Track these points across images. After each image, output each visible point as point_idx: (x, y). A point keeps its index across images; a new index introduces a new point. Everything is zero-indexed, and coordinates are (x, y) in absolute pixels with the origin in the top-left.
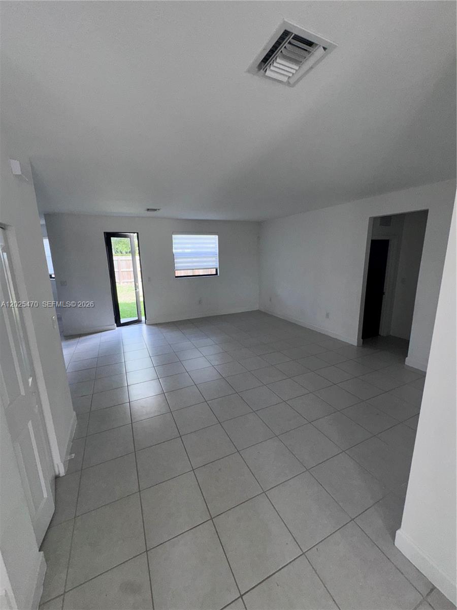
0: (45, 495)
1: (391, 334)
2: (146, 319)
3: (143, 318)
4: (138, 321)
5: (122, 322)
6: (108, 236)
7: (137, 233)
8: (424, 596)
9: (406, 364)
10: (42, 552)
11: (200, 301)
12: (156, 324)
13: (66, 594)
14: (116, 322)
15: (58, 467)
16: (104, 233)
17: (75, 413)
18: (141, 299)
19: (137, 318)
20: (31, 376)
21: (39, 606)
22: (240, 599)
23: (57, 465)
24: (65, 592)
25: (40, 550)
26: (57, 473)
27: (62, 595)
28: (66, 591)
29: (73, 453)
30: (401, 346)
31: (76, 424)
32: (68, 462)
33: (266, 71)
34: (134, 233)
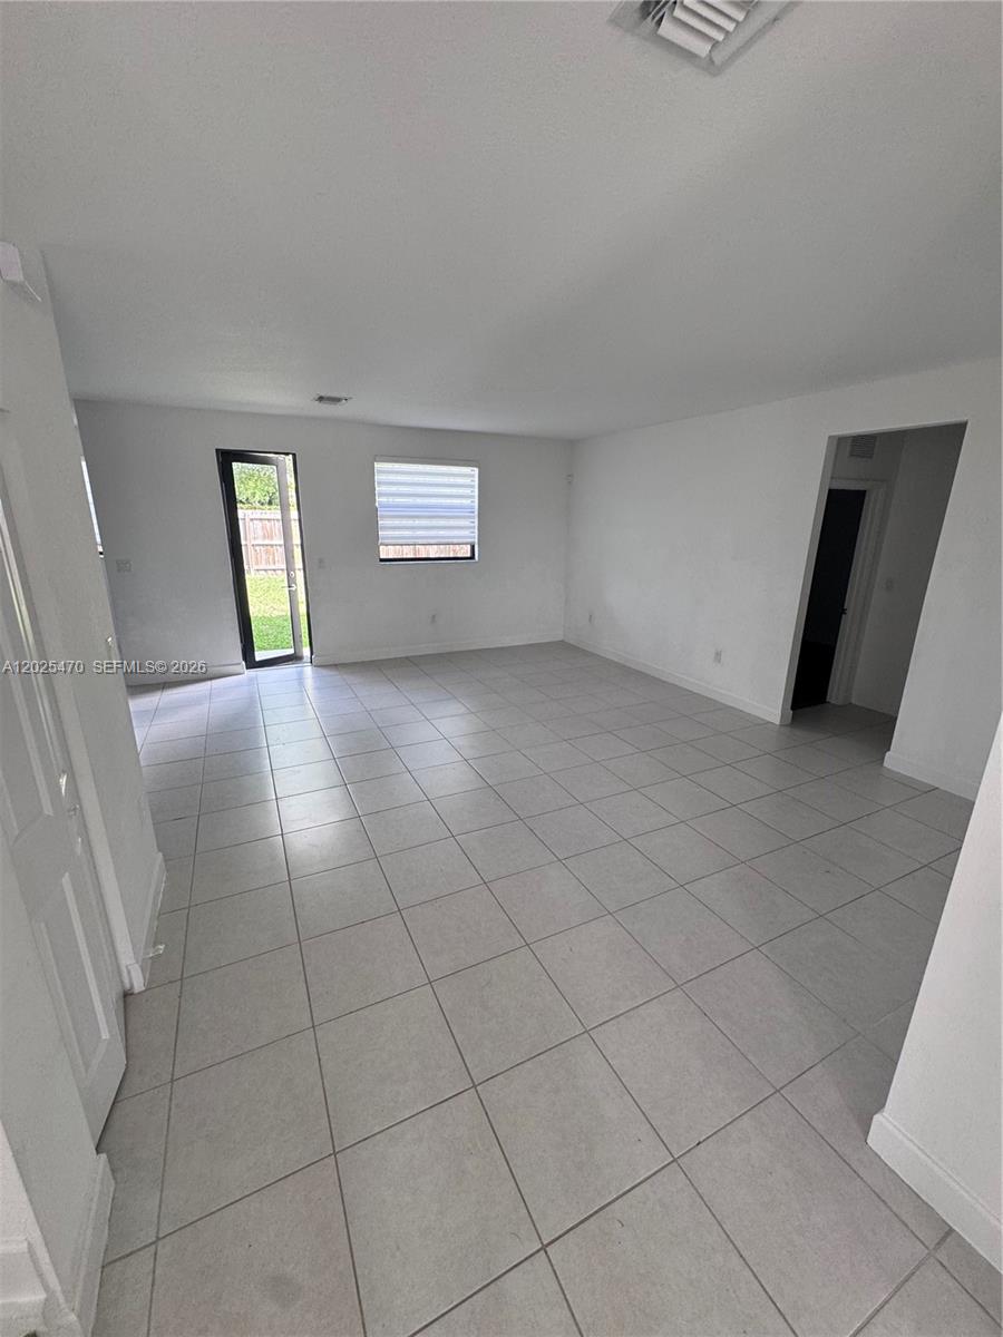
0: (105, 1035)
1: (853, 701)
2: (312, 654)
3: (306, 652)
4: (294, 658)
5: (257, 659)
6: (227, 458)
7: (294, 455)
8: (931, 1248)
9: (885, 764)
10: (103, 1156)
11: (434, 617)
12: (336, 665)
13: (160, 1243)
14: (245, 659)
15: (129, 972)
16: (217, 450)
17: (160, 854)
18: (302, 609)
19: (291, 651)
20: (64, 772)
21: (103, 1267)
22: (542, 1252)
23: (127, 967)
24: (158, 1239)
25: (98, 1150)
26: (128, 986)
27: (151, 1244)
28: (161, 1235)
29: (161, 944)
30: (878, 727)
31: (164, 879)
32: (150, 961)
33: (659, 22)
34: (287, 454)
